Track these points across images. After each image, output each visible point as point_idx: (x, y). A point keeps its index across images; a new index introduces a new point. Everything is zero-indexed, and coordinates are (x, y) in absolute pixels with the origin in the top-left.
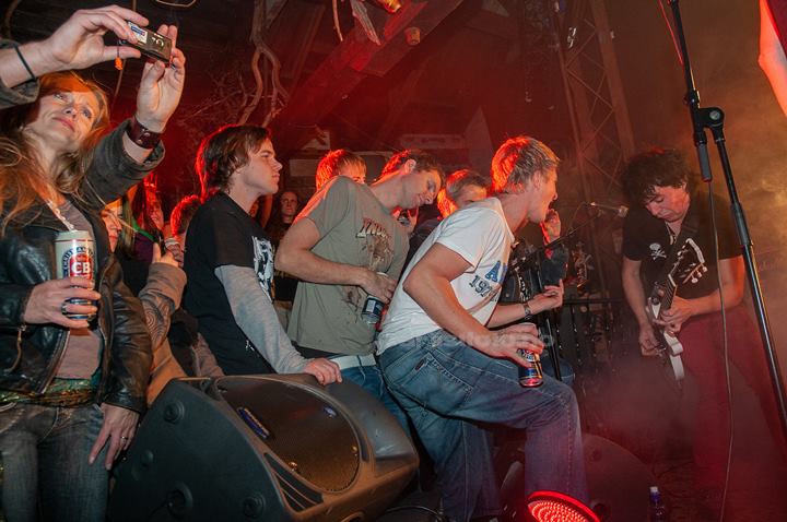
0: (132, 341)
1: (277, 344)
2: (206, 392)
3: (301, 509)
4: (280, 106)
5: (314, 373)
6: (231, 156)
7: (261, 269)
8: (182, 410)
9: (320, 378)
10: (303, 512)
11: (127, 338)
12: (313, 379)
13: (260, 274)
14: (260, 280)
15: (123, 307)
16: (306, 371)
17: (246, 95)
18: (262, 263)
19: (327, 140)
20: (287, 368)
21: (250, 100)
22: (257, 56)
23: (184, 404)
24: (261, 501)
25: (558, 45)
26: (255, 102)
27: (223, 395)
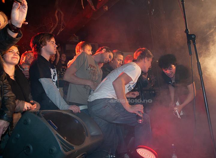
0: (9, 99)
1: (60, 101)
2: (38, 115)
3: (68, 151)
4: (64, 28)
5: (72, 110)
6: (41, 43)
7: (54, 78)
8: (30, 121)
9: (74, 111)
10: (68, 152)
11: (7, 98)
12: (71, 112)
13: (53, 79)
14: (53, 81)
15: (7, 87)
16: (69, 109)
17: (53, 24)
18: (54, 76)
19: (78, 39)
20: (63, 108)
21: (54, 25)
22: (57, 12)
23: (30, 119)
24: (55, 149)
25: (149, 14)
26: (56, 26)
27: (43, 116)
